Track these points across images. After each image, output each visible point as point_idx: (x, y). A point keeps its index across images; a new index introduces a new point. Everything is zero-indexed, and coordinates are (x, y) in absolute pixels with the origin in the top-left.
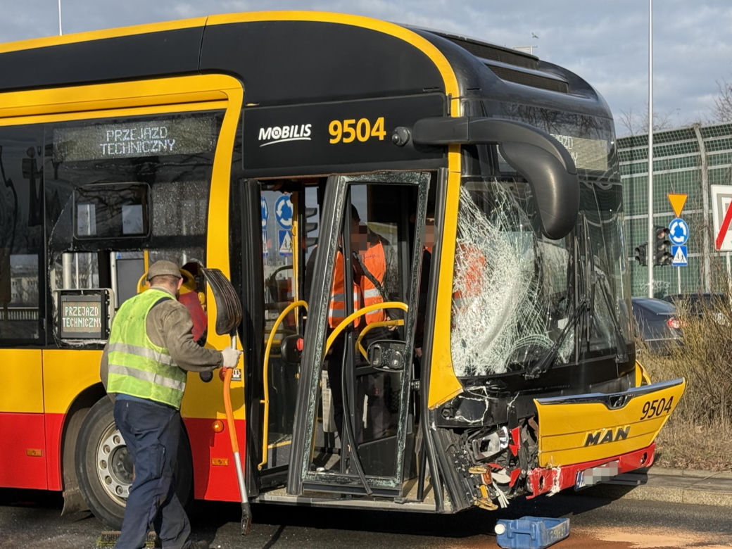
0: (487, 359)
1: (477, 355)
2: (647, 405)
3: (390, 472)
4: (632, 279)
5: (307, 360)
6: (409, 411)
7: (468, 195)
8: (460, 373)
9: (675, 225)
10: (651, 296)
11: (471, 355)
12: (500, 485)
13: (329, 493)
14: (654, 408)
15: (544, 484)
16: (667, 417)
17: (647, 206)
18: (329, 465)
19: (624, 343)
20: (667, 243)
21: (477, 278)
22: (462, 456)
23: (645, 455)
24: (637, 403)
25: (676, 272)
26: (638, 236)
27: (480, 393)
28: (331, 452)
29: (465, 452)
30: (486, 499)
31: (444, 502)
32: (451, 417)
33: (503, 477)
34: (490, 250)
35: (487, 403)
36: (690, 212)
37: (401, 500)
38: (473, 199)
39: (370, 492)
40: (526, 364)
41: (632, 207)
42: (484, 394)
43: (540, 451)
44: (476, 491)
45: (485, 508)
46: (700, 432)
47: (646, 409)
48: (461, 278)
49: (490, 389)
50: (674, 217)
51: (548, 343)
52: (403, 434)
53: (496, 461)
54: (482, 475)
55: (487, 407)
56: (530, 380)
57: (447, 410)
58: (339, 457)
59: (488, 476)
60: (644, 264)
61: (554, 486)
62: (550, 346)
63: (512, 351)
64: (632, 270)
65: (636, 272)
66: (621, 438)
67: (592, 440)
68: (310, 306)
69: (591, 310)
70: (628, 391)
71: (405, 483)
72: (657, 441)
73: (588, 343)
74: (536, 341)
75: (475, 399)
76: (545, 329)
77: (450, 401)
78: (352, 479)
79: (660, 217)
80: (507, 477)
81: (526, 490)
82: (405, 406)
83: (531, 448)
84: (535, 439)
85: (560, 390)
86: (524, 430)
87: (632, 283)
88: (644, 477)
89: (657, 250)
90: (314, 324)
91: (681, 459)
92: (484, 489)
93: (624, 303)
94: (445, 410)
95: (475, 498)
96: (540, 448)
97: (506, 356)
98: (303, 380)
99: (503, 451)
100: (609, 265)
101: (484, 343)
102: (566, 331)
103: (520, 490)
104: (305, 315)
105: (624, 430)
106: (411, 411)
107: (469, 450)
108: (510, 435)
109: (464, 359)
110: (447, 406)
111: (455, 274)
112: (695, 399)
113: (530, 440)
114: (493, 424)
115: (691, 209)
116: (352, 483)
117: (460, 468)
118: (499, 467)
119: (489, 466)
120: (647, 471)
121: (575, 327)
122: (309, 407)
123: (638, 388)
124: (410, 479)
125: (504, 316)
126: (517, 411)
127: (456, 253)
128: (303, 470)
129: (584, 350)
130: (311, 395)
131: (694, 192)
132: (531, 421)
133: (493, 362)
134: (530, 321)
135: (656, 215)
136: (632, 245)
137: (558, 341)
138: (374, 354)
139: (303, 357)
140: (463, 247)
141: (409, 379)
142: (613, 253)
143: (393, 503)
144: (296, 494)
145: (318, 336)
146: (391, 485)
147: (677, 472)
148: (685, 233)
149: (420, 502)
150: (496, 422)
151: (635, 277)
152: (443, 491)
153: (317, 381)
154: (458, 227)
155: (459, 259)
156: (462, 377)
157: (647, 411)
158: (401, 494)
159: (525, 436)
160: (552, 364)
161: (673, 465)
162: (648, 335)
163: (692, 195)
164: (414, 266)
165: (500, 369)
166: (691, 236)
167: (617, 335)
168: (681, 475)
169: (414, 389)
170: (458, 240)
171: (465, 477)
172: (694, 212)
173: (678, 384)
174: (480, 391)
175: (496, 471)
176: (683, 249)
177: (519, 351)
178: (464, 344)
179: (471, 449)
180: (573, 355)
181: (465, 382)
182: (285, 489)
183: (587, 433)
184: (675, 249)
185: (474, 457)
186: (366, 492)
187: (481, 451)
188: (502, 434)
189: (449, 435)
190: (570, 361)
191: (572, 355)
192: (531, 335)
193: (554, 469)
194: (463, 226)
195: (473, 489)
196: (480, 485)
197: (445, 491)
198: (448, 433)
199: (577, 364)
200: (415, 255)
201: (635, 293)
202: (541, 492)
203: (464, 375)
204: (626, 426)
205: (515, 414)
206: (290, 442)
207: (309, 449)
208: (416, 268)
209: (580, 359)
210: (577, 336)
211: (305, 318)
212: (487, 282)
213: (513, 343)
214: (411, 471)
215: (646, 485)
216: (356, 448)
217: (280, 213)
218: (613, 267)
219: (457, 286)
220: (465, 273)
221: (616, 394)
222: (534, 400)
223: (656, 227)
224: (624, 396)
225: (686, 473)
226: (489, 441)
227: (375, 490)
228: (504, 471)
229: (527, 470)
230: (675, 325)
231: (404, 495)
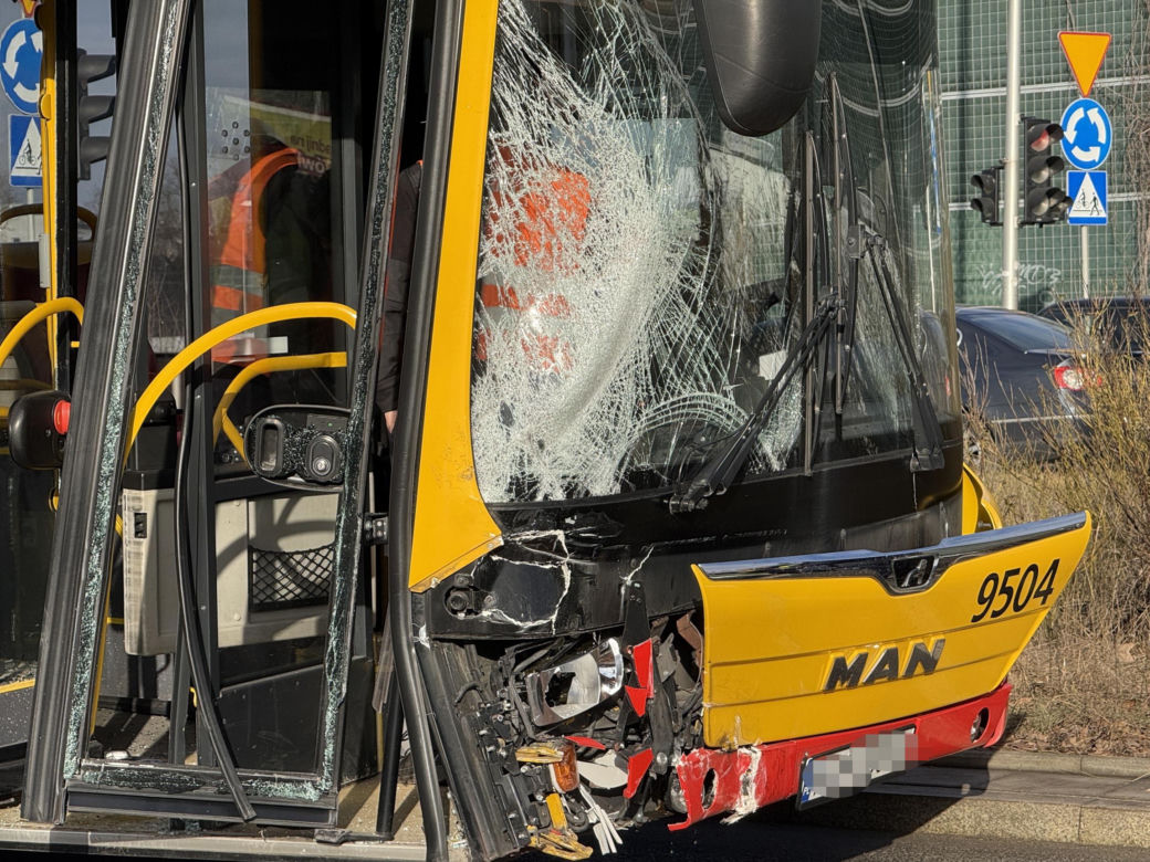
0: (567, 457)
1: (541, 445)
2: (991, 583)
3: (304, 759)
4: (961, 260)
5: (80, 459)
6: (357, 597)
7: (523, 13)
8: (497, 493)
9: (1079, 114)
10: (1011, 304)
11: (527, 448)
12: (598, 793)
13: (138, 819)
14: (1007, 591)
15: (715, 791)
16: (1044, 614)
17: (1005, 64)
18: (141, 744)
19: (934, 417)
20: (1055, 163)
21: (544, 240)
22: (499, 717)
23: (984, 715)
24: (964, 577)
25: (1077, 242)
26: (979, 145)
27: (550, 550)
28: (145, 711)
29: (506, 705)
30: (561, 832)
31: (450, 839)
32: (469, 612)
33: (606, 772)
34: (579, 164)
35: (567, 574)
36: (1116, 82)
37: (333, 834)
38: (535, 23)
39: (251, 813)
40: (673, 471)
41: (964, 68)
42: (559, 551)
43: (706, 704)
44: (536, 811)
45: (558, 854)
46: (1130, 658)
47: (987, 594)
48: (500, 238)
49: (577, 538)
50: (1075, 94)
51: (733, 415)
52: (340, 658)
53: (590, 729)
54: (551, 767)
55: (567, 585)
56: (684, 515)
57: (460, 594)
58: (168, 724)
59: (567, 769)
60: (995, 221)
61: (743, 798)
62: (736, 424)
63: (636, 436)
64: (962, 237)
65: (971, 242)
66: (919, 669)
67: (843, 675)
68: (90, 311)
69: (848, 331)
70: (940, 546)
71: (345, 793)
72: (1015, 681)
73: (839, 417)
74: (700, 410)
75: (537, 564)
76: (725, 378)
77: (467, 569)
78: (201, 781)
79: (1039, 95)
80: (619, 771)
81: (668, 806)
82: (348, 582)
83: (683, 697)
84: (693, 672)
85: (762, 541)
86: (666, 649)
87: (961, 270)
88: (979, 775)
89: (1030, 182)
90: (101, 358)
91: (1077, 728)
92: (556, 806)
93: (937, 324)
94: (454, 594)
95: (532, 829)
96: (706, 695)
97: (621, 448)
98: (69, 513)
99: (607, 703)
100: (898, 210)
101: (561, 412)
102: (780, 385)
103: (652, 806)
104: (76, 339)
105: (930, 649)
106: (364, 598)
107: (519, 700)
108: (627, 661)
109: (507, 458)
110: (460, 581)
111: (484, 228)
112: (1119, 572)
113: (682, 676)
114: (582, 631)
115: (1120, 75)
116: (202, 791)
117: (492, 748)
118: (596, 745)
119: (570, 743)
120: (988, 760)
121: (806, 372)
122: (86, 585)
123: (967, 537)
124: (358, 782)
125: (616, 341)
126: (648, 597)
127: (487, 170)
128: (68, 755)
129: (828, 436)
130: (90, 554)
131: (1128, 30)
132: (684, 624)
133: (584, 465)
134: (685, 356)
135: (1028, 89)
136: (962, 169)
137: (758, 412)
138: (264, 442)
139: (71, 450)
140: (506, 153)
141: (359, 511)
142: (908, 180)
143: (313, 844)
144: (48, 820)
145: (110, 391)
146: (307, 796)
147: (1066, 763)
148: (1102, 138)
149: (384, 840)
150: (590, 627)
151: (969, 253)
152: (447, 812)
153: (107, 516)
154: (493, 99)
155: (495, 184)
156: (501, 505)
157: (992, 597)
158: (333, 818)
159: (668, 664)
160: (742, 471)
161: (1057, 745)
162: (999, 405)
163: (1124, 36)
164: (373, 204)
165: (603, 483)
166: (1119, 147)
167: (916, 398)
168: (1076, 770)
169: (372, 541)
170: (493, 135)
171: (505, 772)
172: (1126, 81)
173: (1074, 528)
174: (548, 543)
175: (588, 757)
176: (1098, 180)
177: (655, 439)
178: (507, 416)
179: (524, 697)
180: (799, 448)
181: (508, 517)
182: (18, 809)
183: (832, 657)
184: (1077, 181)
185: (530, 718)
186: (240, 815)
187: (551, 705)
188: (605, 659)
189: (464, 662)
190: (790, 464)
191: (794, 448)
192: (686, 394)
193: (744, 750)
194: (508, 96)
195: (528, 803)
196: (547, 793)
197: (453, 811)
198: (461, 656)
199: (808, 472)
200: (377, 174)
201: (969, 298)
202: (706, 812)
203: (506, 500)
204: (933, 639)
205: (643, 604)
206: (30, 683)
207: (84, 698)
208: (379, 210)
209: (814, 461)
210: (809, 400)
211: (75, 344)
212: (571, 251)
213: (637, 414)
214: (361, 760)
215: (985, 796)
216: (213, 696)
217: (11, 67)
218: (908, 214)
219: (491, 259)
220: (511, 226)
221: (907, 554)
222: (693, 567)
223: (1027, 121)
224: (930, 559)
225: (1091, 764)
226: (573, 675)
227: (264, 808)
228: (611, 757)
229: (671, 753)
230: (1072, 380)
231: (343, 822)
